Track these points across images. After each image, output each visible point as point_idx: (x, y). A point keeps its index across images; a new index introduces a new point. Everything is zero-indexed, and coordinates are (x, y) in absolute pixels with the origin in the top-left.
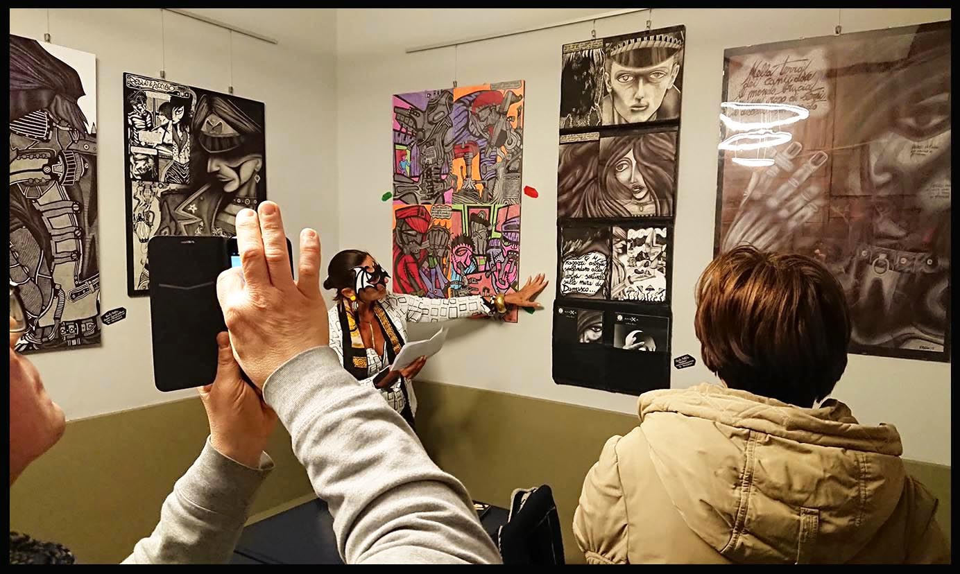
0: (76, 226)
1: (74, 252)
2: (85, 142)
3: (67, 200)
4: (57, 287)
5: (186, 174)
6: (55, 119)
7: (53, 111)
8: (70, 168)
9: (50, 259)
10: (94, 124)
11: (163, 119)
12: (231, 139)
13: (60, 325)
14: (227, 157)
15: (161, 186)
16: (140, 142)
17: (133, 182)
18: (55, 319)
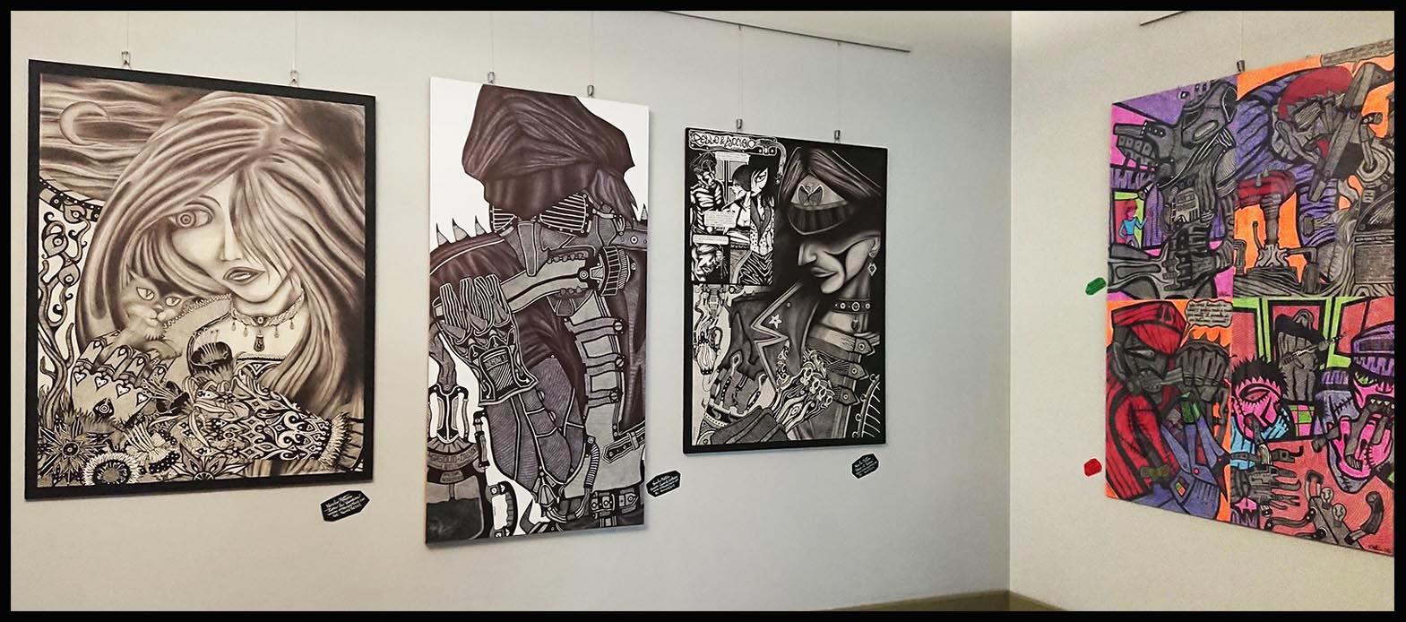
0: (617, 353)
1: (613, 390)
2: (634, 233)
3: (608, 317)
4: (590, 440)
5: (767, 271)
6: (595, 204)
7: (594, 195)
8: (611, 271)
9: (582, 401)
10: (644, 207)
11: (737, 191)
12: (833, 211)
13: (592, 496)
14: (827, 240)
15: (732, 290)
16: (706, 227)
17: (695, 287)
18: (586, 486)
